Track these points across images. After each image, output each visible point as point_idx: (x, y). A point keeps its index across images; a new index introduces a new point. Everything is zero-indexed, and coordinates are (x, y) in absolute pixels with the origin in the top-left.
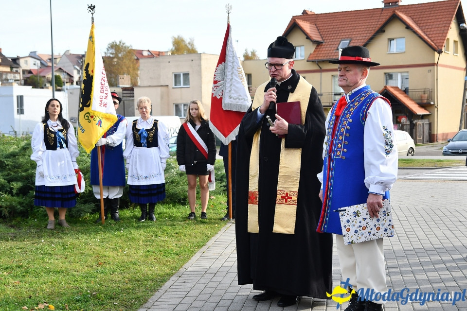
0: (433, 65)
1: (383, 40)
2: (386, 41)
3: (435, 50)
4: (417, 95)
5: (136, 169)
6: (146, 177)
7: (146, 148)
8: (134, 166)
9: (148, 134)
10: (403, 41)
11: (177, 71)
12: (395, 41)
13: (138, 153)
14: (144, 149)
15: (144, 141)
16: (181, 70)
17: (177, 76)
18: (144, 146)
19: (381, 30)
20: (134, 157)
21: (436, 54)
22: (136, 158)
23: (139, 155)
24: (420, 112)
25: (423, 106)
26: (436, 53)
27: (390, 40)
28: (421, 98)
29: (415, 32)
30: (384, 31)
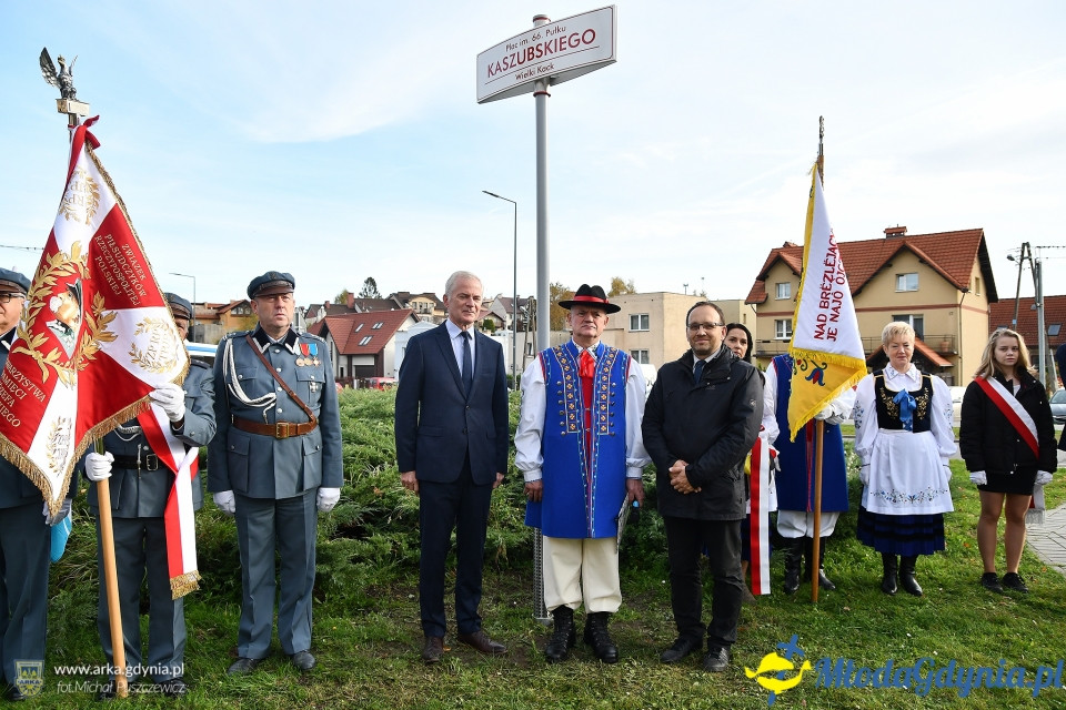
0: (956, 306)
1: (890, 275)
2: (894, 277)
3: (958, 288)
4: (935, 342)
5: (889, 478)
6: (912, 498)
7: (911, 433)
8: (882, 472)
9: (917, 402)
10: (915, 277)
11: (634, 313)
12: (904, 278)
13: (891, 443)
14: (906, 435)
15: (907, 419)
16: (639, 312)
17: (634, 318)
18: (909, 429)
19: (888, 265)
20: (883, 451)
21: (960, 294)
22: (888, 455)
23: (894, 448)
24: (943, 363)
25: (944, 356)
26: (959, 292)
27: (899, 276)
28: (941, 346)
29: (932, 267)
30: (891, 266)
